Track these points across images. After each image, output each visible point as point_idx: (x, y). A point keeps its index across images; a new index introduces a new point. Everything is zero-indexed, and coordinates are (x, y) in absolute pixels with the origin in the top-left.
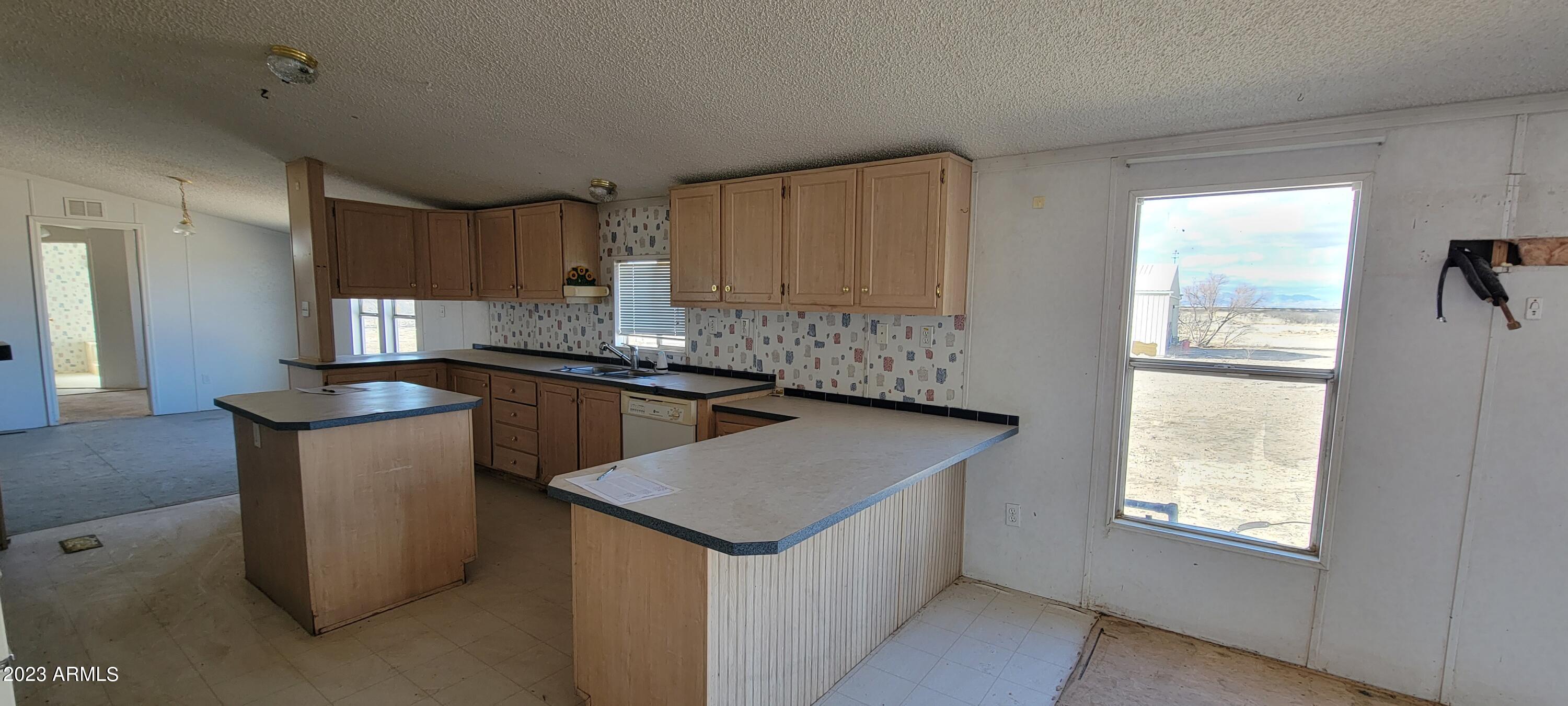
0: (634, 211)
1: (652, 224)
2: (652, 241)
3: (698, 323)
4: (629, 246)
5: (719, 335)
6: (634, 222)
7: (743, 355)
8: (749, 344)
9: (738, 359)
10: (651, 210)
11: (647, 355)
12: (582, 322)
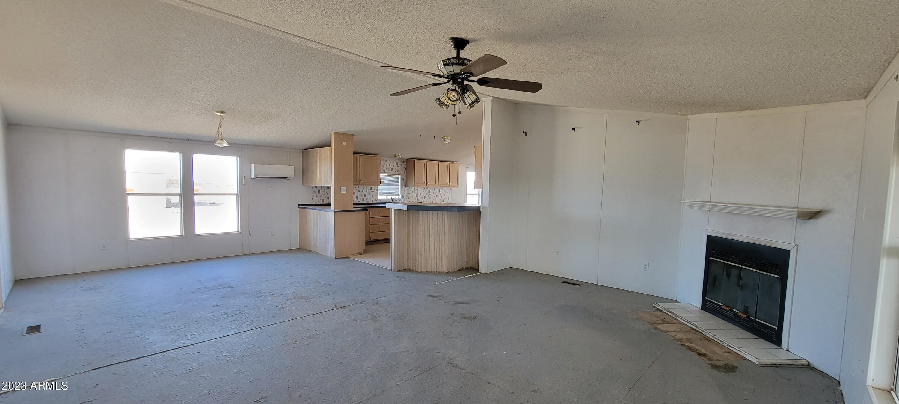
0: (386, 160)
1: (392, 165)
2: (392, 170)
3: (404, 191)
4: (384, 170)
5: (410, 194)
6: (386, 163)
7: (415, 198)
8: (417, 195)
9: (414, 199)
10: (391, 162)
11: (389, 201)
12: (365, 192)
